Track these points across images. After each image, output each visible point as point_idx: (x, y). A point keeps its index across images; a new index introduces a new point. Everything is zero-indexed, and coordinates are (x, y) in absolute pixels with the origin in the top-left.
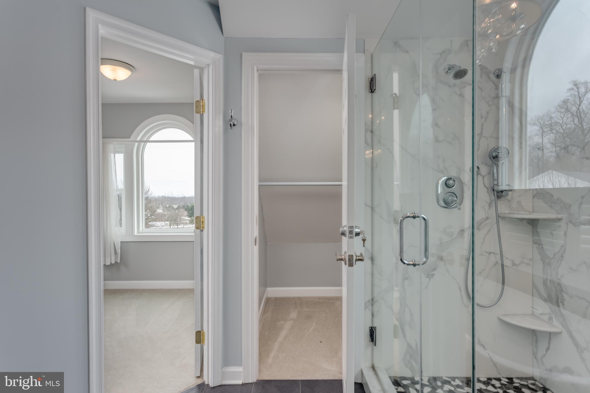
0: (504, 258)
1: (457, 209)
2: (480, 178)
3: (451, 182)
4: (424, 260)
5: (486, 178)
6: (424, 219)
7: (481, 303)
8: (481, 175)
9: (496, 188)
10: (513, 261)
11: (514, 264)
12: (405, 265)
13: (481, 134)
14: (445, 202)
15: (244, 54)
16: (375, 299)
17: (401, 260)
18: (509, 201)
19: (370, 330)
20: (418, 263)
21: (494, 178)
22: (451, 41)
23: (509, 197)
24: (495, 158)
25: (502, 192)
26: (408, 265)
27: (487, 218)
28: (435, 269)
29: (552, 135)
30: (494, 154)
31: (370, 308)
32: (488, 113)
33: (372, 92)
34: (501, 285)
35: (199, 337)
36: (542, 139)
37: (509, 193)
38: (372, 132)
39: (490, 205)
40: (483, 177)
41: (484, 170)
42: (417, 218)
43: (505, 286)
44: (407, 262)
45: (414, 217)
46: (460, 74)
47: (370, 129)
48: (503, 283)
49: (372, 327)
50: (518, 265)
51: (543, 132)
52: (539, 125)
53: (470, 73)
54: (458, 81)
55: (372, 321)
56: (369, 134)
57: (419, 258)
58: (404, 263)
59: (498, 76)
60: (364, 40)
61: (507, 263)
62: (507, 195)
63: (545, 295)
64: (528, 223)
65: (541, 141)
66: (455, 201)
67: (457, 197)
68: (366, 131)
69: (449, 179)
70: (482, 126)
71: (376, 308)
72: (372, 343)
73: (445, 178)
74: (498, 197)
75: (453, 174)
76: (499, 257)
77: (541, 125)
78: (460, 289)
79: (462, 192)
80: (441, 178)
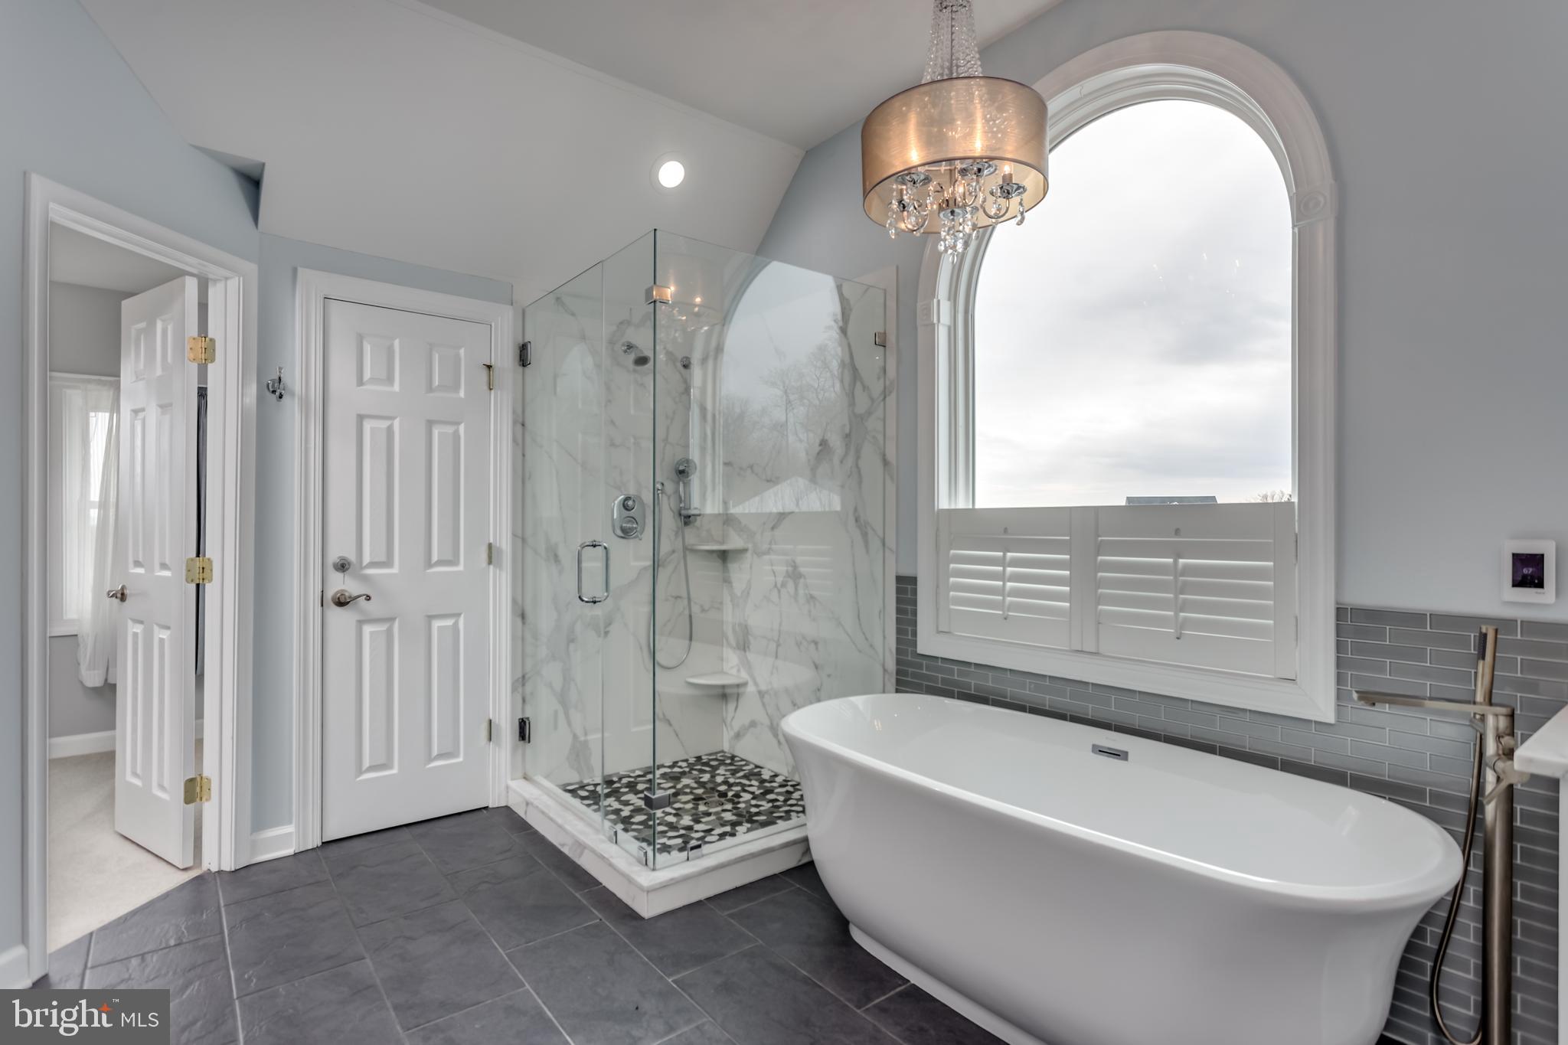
0: (692, 604)
1: (637, 539)
2: (665, 498)
3: (630, 503)
4: (606, 594)
5: (672, 500)
6: (605, 548)
7: (663, 662)
8: (666, 494)
9: (683, 512)
10: (702, 606)
11: (703, 610)
12: (584, 603)
13: (666, 440)
14: (623, 530)
15: (300, 270)
16: (527, 677)
17: (580, 597)
18: (698, 528)
19: (520, 723)
20: (599, 600)
21: (683, 500)
22: (631, 310)
23: (698, 523)
24: (682, 473)
25: (689, 517)
26: (587, 602)
27: (674, 552)
28: (610, 624)
29: (802, 408)
30: (681, 468)
31: (520, 690)
32: (674, 413)
33: (524, 365)
34: (687, 642)
35: (193, 790)
36: (787, 415)
37: (698, 518)
38: (523, 425)
39: (677, 533)
40: (669, 498)
41: (669, 487)
42: (597, 547)
43: (693, 643)
44: (586, 600)
45: (595, 546)
46: (642, 361)
47: (521, 420)
48: (691, 639)
49: (522, 719)
50: (708, 610)
51: (789, 402)
52: (781, 388)
53: (651, 363)
54: (639, 368)
55: (523, 710)
56: (519, 427)
57: (600, 594)
58: (583, 600)
59: (686, 366)
60: (512, 286)
61: (695, 609)
62: (696, 521)
63: (734, 645)
64: (719, 557)
65: (784, 419)
66: (636, 528)
67: (637, 523)
68: (515, 422)
69: (627, 499)
70: (668, 429)
71: (529, 688)
72: (522, 742)
73: (622, 497)
74: (686, 524)
75: (632, 492)
76: (686, 602)
77: (784, 387)
78: (641, 648)
79: (644, 517)
80: (618, 497)
